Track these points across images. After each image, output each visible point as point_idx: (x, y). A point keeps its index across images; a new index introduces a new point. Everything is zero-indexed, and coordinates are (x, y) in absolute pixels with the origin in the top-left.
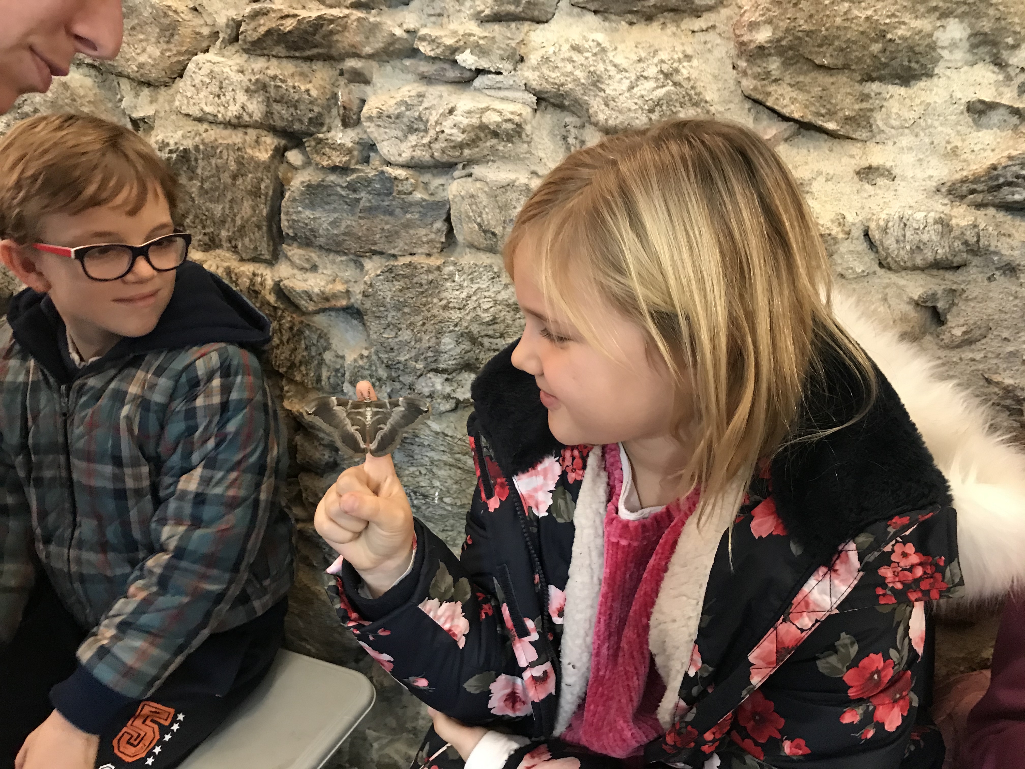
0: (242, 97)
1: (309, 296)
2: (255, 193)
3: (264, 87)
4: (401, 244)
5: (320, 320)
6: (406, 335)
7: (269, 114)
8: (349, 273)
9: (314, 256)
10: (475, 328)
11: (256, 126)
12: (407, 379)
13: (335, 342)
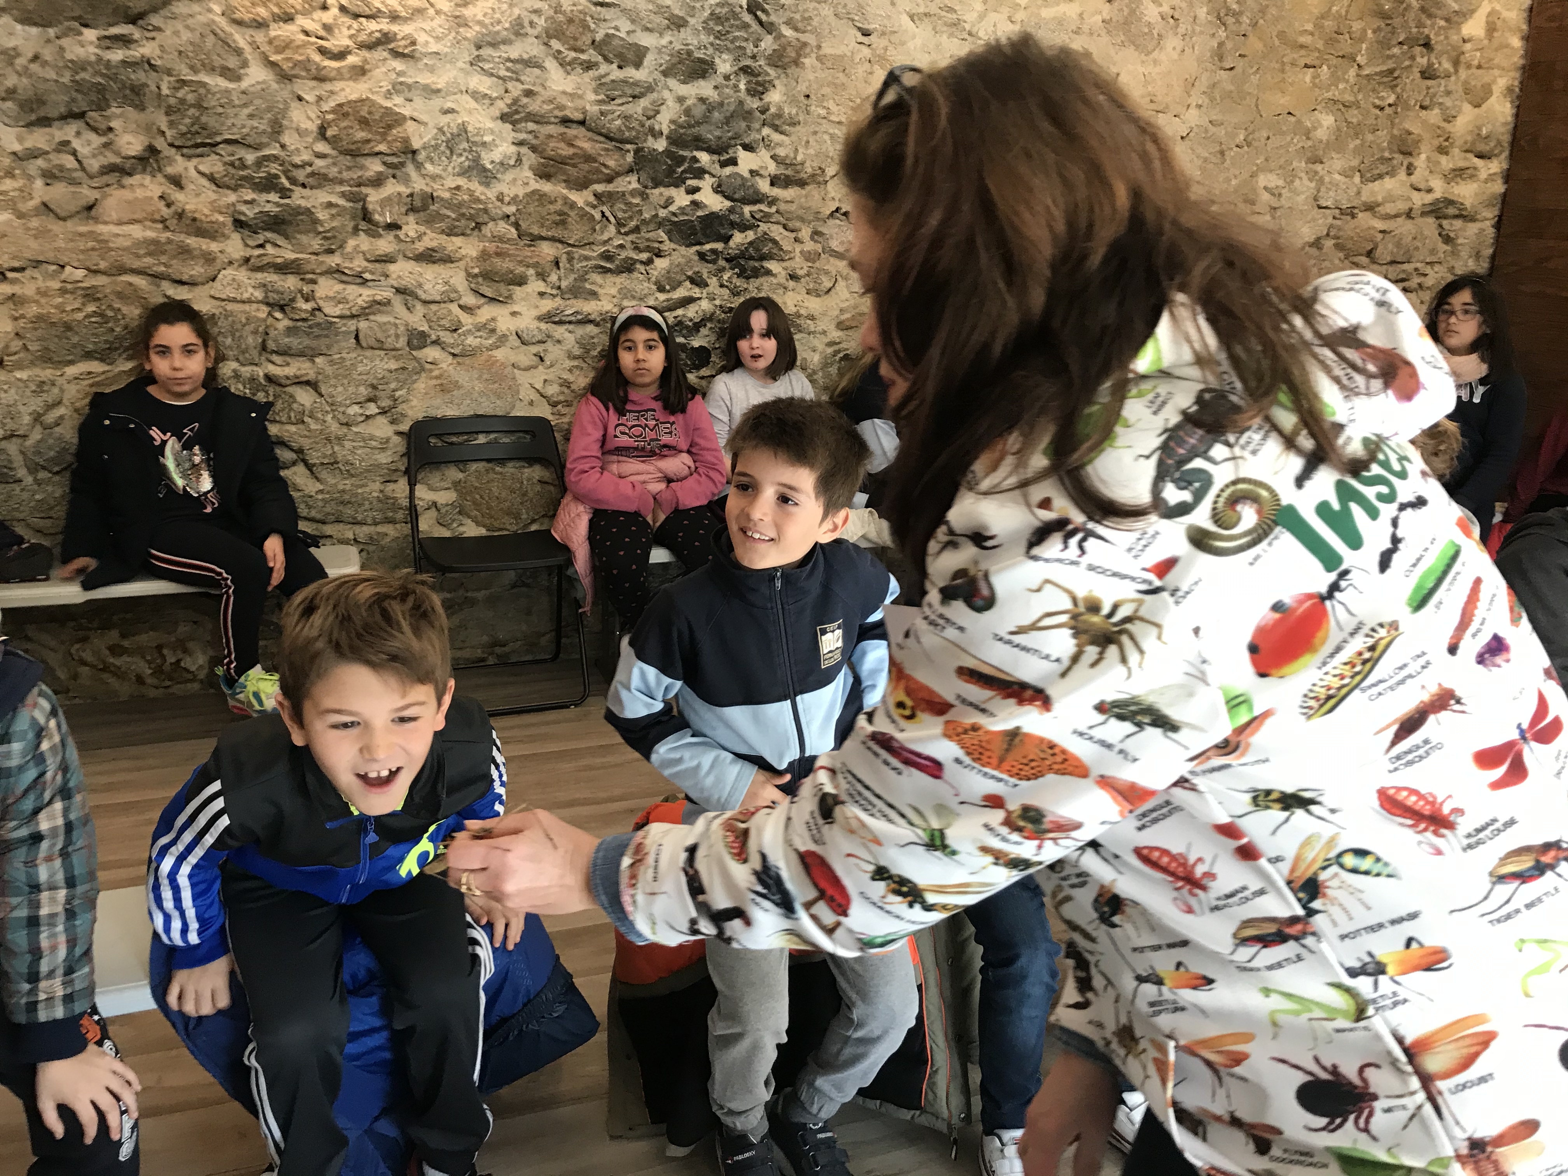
0: (251, 290)
1: (287, 378)
2: (255, 332)
3: (265, 286)
4: (335, 349)
5: (289, 389)
6: (340, 389)
7: (266, 297)
8: (308, 365)
9: (288, 359)
10: (375, 382)
11: (258, 302)
12: (341, 409)
13: (298, 399)
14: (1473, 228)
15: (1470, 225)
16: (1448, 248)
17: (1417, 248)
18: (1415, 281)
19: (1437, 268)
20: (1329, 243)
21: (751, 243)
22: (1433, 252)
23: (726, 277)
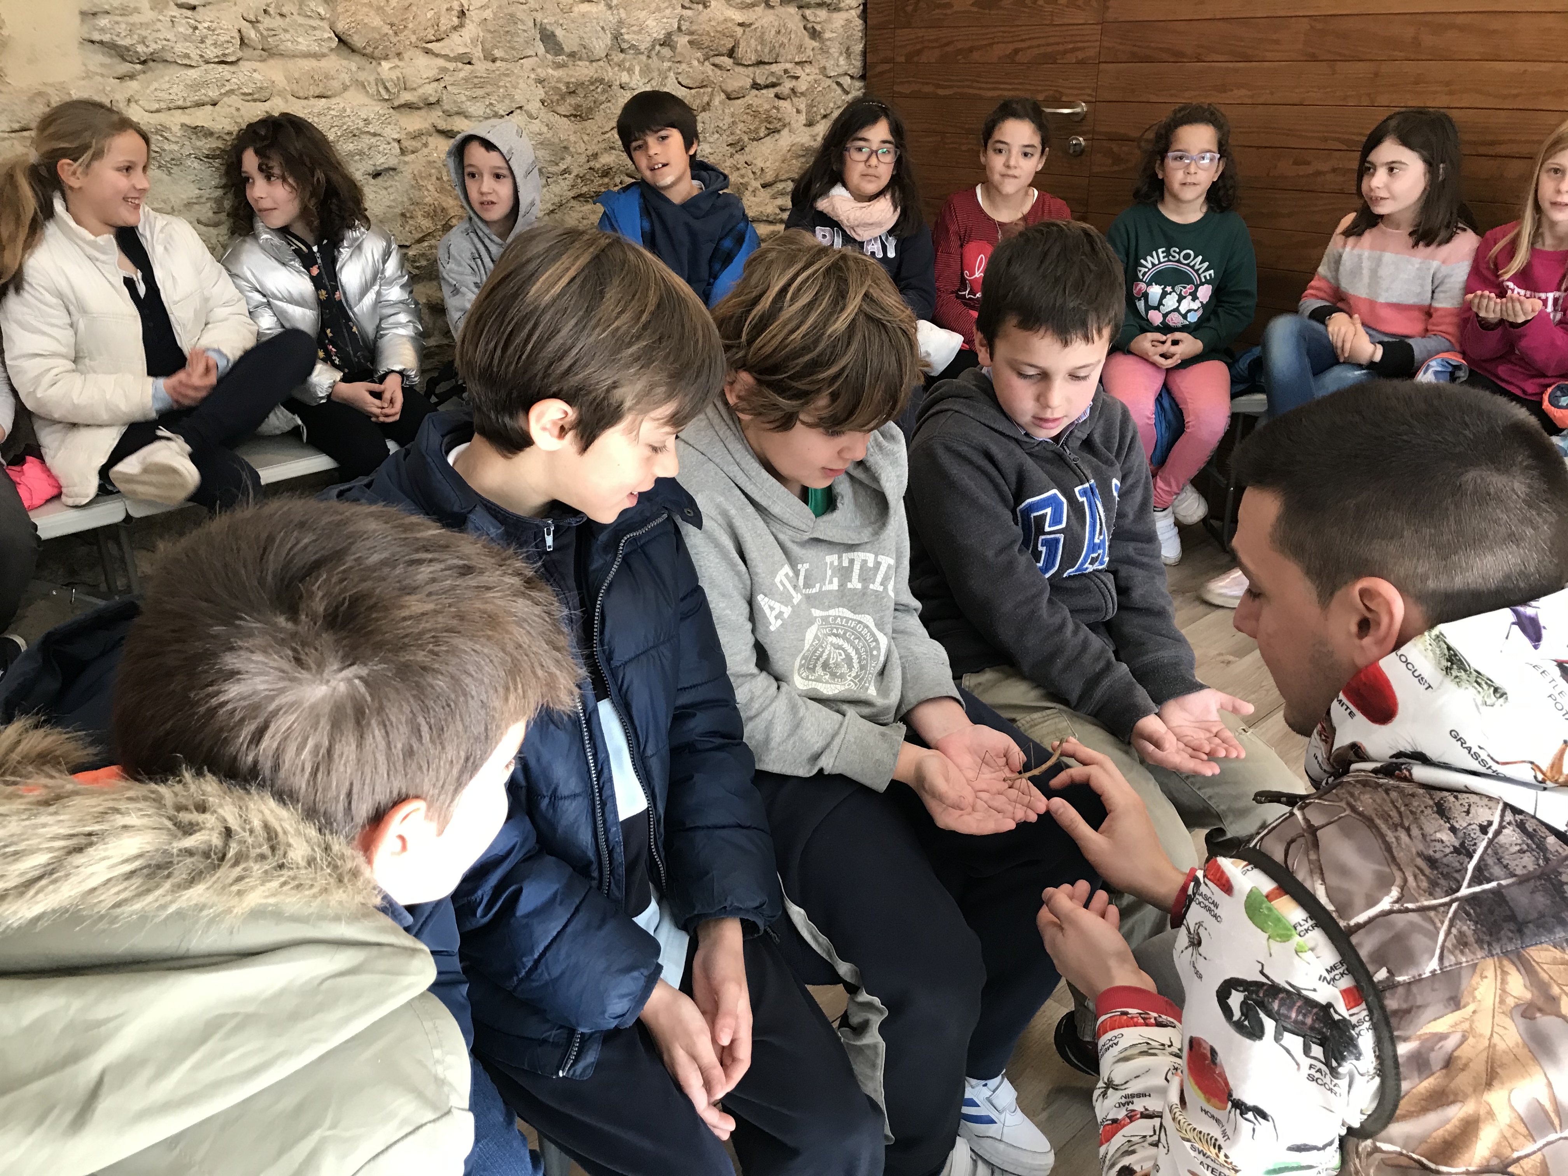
14: (839, 19)
15: (835, 15)
16: (815, 44)
17: (782, 45)
18: (788, 85)
19: (808, 69)
20: (682, 41)
22: (800, 48)
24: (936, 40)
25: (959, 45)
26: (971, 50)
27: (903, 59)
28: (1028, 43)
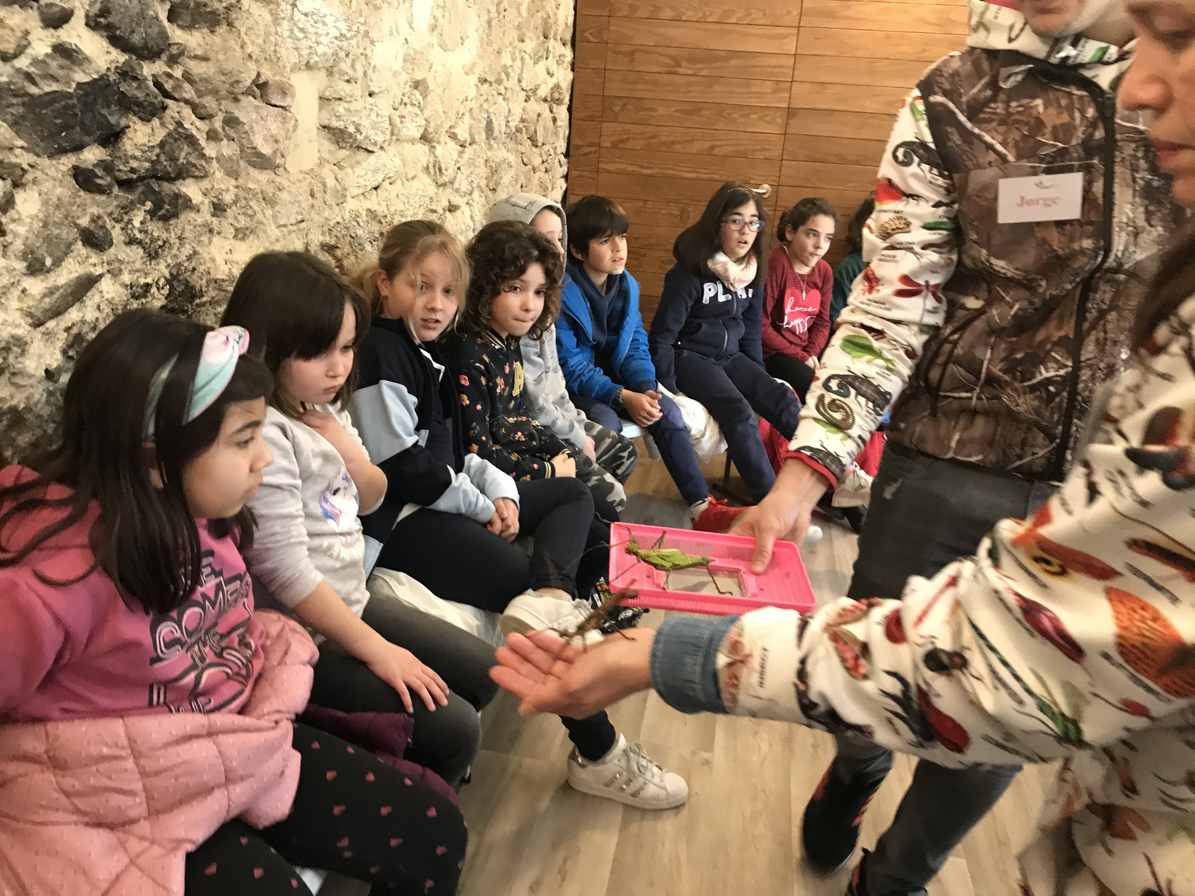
14: (562, 111)
15: (561, 108)
21: (162, 145)
23: (137, 223)
24: (642, 134)
25: (663, 139)
26: (673, 143)
27: (608, 145)
28: (723, 143)
